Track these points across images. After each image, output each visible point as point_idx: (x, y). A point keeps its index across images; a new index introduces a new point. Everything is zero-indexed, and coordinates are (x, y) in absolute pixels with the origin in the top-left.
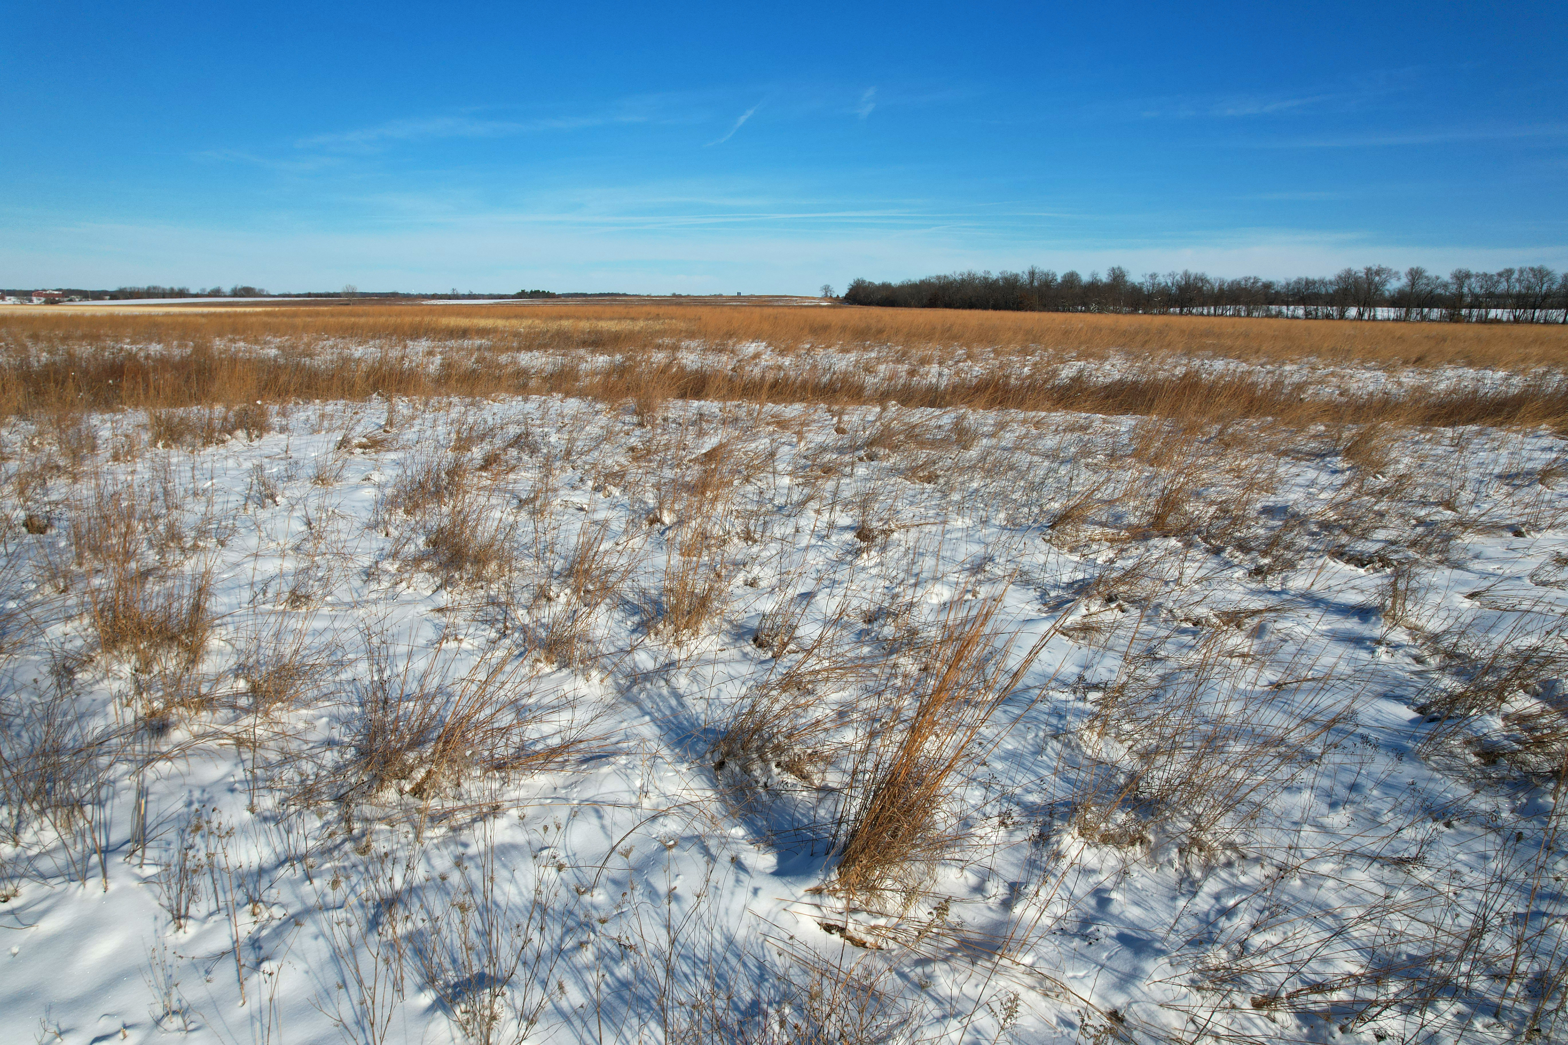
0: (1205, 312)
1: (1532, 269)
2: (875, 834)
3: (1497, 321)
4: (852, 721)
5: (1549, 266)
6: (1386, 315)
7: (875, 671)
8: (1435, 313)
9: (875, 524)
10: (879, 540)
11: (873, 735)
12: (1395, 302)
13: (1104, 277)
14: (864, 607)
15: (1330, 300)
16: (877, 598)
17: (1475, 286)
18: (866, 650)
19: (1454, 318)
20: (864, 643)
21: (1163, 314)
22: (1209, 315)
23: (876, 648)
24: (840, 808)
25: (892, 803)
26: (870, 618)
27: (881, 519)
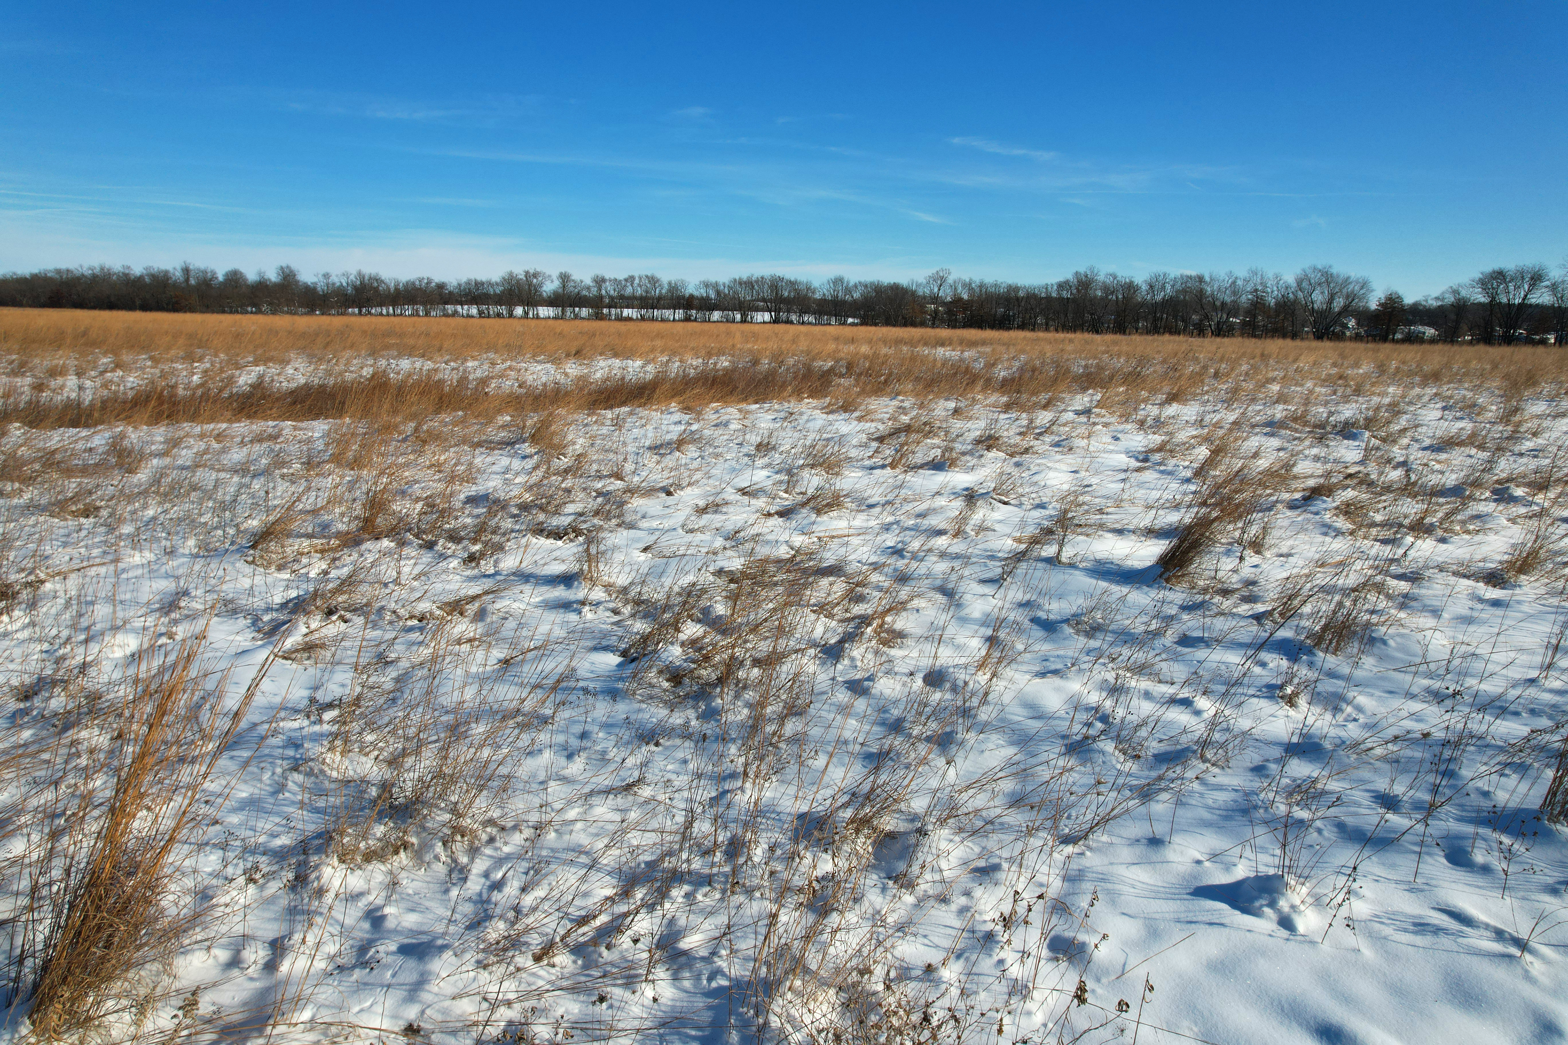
0: (384, 312)
1: (647, 276)
2: (79, 954)
3: (629, 319)
4: (20, 827)
5: (658, 275)
6: (546, 313)
7: (45, 756)
8: (584, 312)
9: (13, 577)
10: (24, 595)
11: (55, 835)
12: (552, 301)
13: (273, 276)
14: (15, 682)
15: (498, 300)
16: (33, 666)
17: (609, 289)
18: (27, 734)
19: (598, 317)
20: (22, 727)
21: (342, 314)
22: (388, 315)
23: (43, 728)
24: (19, 941)
25: (98, 908)
26: (27, 694)
27: (23, 570)
